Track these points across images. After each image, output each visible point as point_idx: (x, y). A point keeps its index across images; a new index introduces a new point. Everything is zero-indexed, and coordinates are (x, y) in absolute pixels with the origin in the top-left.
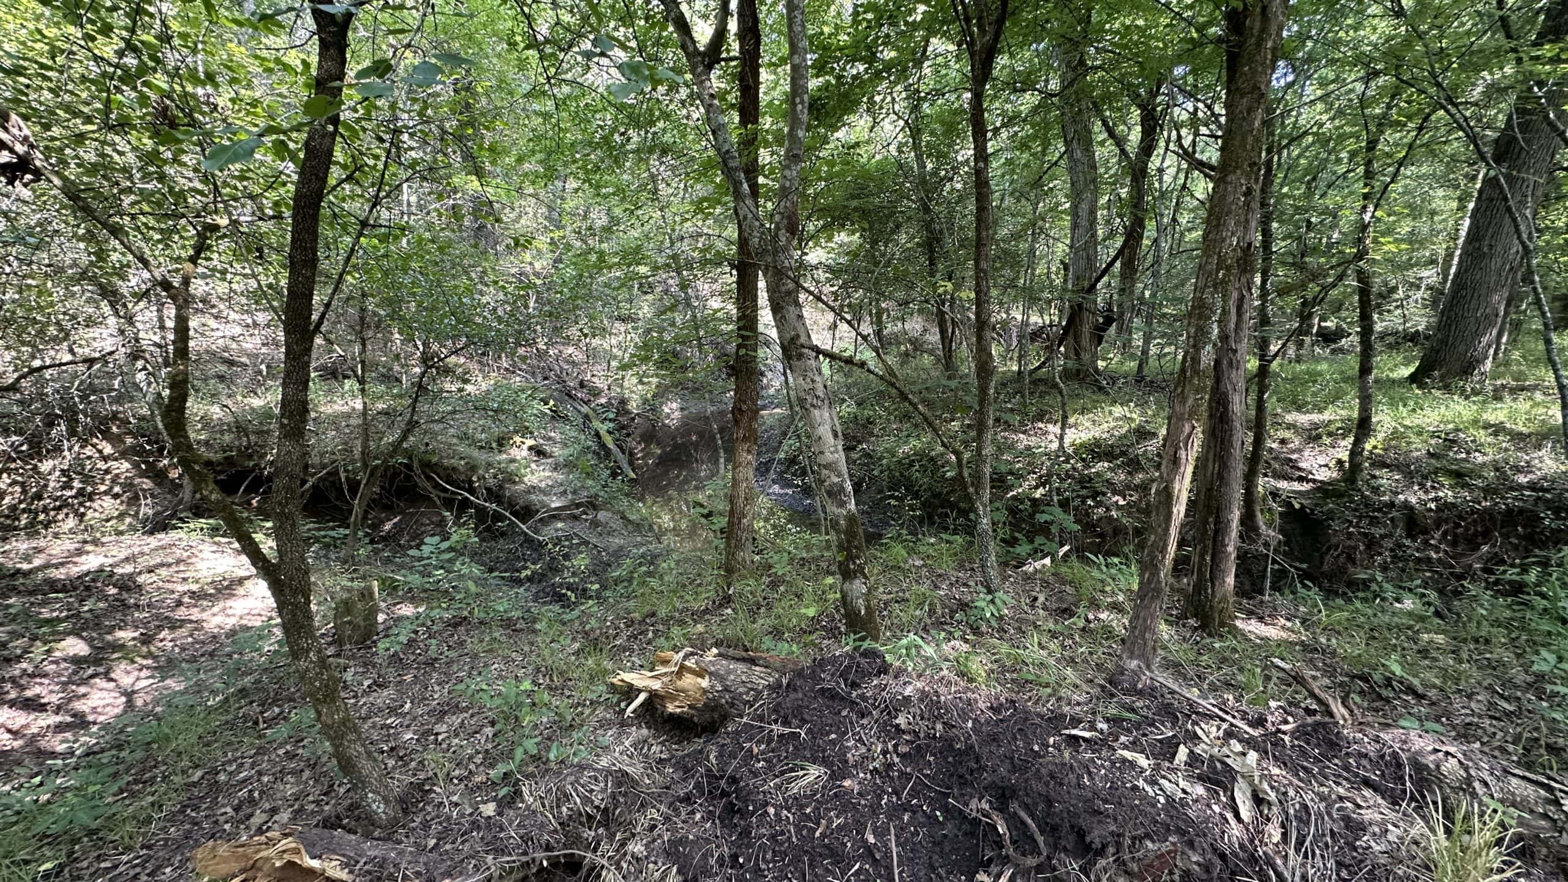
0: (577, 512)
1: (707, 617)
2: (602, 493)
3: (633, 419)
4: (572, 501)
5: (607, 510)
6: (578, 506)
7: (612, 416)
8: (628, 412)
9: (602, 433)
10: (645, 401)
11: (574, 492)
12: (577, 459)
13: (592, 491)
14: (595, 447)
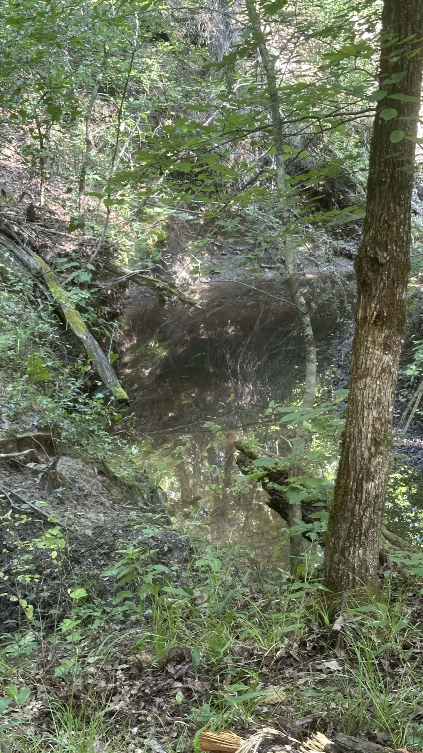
0: (19, 455)
1: (289, 672)
2: (65, 424)
3: (123, 286)
4: (11, 434)
5: (74, 456)
6: (21, 444)
7: (86, 277)
8: (115, 272)
9: (69, 309)
10: (145, 254)
11: (15, 418)
12: (22, 355)
13: (50, 418)
14: (53, 336)
